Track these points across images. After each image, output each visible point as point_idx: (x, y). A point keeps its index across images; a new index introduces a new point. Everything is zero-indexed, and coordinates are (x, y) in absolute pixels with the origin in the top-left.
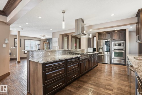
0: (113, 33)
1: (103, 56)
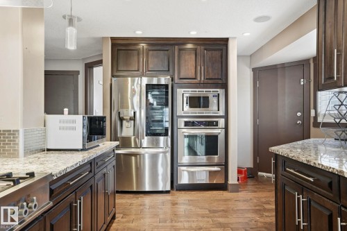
0: (180, 50)
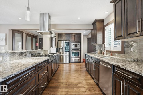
0: (71, 35)
1: (62, 56)
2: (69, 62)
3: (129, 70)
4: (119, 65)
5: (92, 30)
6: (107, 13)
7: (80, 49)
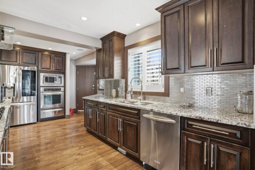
0: (42, 54)
2: (36, 121)
3: (224, 123)
4: (201, 116)
5: (99, 50)
6: (138, 25)
7: (62, 89)
